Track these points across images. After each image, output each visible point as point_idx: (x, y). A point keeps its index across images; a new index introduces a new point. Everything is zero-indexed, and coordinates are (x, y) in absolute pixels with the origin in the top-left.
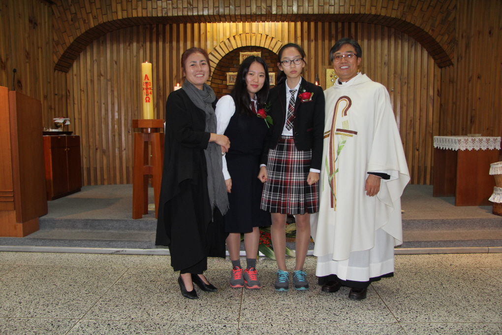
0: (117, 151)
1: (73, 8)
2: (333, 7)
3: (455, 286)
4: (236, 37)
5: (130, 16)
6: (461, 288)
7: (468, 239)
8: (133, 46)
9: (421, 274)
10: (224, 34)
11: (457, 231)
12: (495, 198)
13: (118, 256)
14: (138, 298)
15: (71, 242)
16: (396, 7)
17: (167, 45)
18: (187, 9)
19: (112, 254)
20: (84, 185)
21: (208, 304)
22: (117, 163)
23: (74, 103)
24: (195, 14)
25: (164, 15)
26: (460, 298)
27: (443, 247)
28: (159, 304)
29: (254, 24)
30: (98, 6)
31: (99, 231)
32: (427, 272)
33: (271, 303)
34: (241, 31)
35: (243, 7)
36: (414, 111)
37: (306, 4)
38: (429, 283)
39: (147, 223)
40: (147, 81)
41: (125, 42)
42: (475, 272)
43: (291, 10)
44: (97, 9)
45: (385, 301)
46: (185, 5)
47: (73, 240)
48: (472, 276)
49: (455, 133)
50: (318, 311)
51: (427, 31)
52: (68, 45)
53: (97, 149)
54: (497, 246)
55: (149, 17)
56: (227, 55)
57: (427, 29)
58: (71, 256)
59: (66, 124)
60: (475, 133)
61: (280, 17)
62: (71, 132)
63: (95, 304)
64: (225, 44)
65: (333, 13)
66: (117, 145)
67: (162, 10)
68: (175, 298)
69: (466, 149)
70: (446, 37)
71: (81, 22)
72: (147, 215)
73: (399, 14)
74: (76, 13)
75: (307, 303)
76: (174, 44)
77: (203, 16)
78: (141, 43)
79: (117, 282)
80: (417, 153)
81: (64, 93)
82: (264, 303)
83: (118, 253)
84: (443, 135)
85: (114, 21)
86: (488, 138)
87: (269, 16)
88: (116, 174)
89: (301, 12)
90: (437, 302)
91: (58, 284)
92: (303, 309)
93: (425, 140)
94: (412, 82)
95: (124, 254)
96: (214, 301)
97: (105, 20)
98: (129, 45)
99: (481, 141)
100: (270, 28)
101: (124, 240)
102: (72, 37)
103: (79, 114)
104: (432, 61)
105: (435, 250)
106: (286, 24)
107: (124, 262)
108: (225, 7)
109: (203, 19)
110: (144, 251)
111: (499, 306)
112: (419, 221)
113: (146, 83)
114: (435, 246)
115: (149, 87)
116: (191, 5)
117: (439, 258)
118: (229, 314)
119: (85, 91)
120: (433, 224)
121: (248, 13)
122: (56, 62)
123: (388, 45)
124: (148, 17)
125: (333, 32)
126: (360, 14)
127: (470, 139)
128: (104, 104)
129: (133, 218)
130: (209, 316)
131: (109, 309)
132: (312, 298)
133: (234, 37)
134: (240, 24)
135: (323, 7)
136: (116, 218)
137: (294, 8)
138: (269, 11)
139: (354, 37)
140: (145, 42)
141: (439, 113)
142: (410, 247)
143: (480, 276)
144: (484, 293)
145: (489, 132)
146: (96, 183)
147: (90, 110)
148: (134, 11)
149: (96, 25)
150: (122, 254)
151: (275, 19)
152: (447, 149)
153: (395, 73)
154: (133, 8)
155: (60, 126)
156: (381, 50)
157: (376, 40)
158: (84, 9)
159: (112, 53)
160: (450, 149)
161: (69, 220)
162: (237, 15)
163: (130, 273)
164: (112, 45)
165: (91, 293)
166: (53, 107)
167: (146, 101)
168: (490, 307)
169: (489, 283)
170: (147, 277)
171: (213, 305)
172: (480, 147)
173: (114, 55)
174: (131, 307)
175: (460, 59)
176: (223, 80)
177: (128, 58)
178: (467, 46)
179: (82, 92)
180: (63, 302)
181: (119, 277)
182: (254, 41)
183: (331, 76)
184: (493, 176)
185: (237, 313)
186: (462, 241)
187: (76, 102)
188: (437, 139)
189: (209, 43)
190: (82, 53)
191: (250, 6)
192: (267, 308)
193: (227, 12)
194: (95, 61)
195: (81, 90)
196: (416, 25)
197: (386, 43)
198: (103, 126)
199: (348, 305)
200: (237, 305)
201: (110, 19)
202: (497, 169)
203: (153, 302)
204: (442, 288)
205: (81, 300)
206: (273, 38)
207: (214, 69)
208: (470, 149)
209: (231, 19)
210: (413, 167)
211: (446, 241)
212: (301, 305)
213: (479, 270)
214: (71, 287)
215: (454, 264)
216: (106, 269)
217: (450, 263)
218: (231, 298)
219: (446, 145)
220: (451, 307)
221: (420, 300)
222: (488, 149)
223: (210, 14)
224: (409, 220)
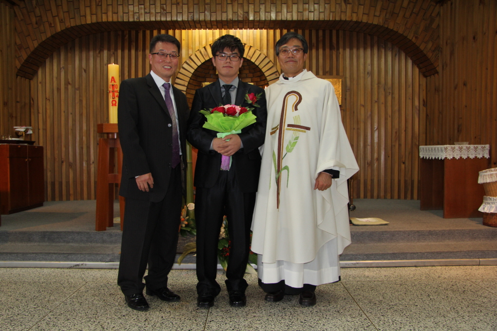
0: (85, 164)
1: (37, 11)
2: (313, 13)
3: (443, 297)
5: (100, 21)
6: (449, 300)
7: (457, 250)
8: (103, 53)
9: (406, 286)
10: (200, 43)
11: (445, 243)
12: (485, 208)
13: (77, 270)
14: (94, 312)
15: (24, 256)
16: (377, 14)
17: (140, 53)
18: (160, 14)
19: (70, 268)
20: (47, 200)
21: (171, 316)
22: (84, 178)
23: (38, 113)
24: (169, 19)
25: (135, 20)
26: (449, 309)
27: (431, 258)
28: (116, 317)
29: (231, 31)
30: (65, 9)
31: (57, 244)
32: (413, 284)
33: (240, 315)
35: (219, 13)
36: (400, 122)
37: (285, 10)
38: (415, 295)
39: (111, 235)
40: (113, 83)
41: (95, 49)
42: (465, 284)
43: (269, 17)
44: (64, 12)
45: (366, 312)
46: (158, 10)
47: (27, 253)
48: (462, 288)
50: (292, 323)
51: (411, 39)
52: (32, 49)
53: (62, 162)
54: (489, 258)
55: (119, 22)
56: (203, 64)
57: (410, 36)
58: (24, 271)
59: (28, 133)
60: (462, 141)
61: (258, 24)
62: (34, 142)
63: (43, 319)
64: (201, 52)
65: (312, 19)
66: (85, 158)
67: (134, 15)
69: (454, 158)
70: (430, 45)
71: (47, 25)
72: (112, 227)
73: (381, 20)
74: (41, 16)
75: (280, 315)
76: (147, 52)
77: (177, 21)
78: (112, 51)
79: (72, 296)
80: (403, 166)
81: (27, 101)
82: (233, 315)
83: (77, 267)
84: (430, 145)
85: (82, 25)
86: (476, 146)
87: (246, 23)
88: (83, 189)
89: (279, 18)
90: (423, 314)
91: (3, 299)
92: (275, 320)
93: (411, 152)
94: (396, 92)
95: (84, 268)
96: (178, 314)
97: (73, 24)
98: (100, 53)
99: (468, 148)
100: (248, 37)
101: (85, 252)
102: (36, 41)
103: (44, 125)
104: (417, 70)
105: (421, 262)
106: (264, 31)
107: (83, 275)
108: (199, 12)
109: (177, 25)
110: (105, 265)
112: (404, 232)
113: (113, 85)
114: (421, 258)
115: (115, 90)
116: (164, 10)
117: (427, 271)
118: (193, 327)
119: (51, 100)
120: (420, 235)
121: (224, 19)
122: (18, 67)
123: (371, 55)
124: (118, 22)
125: (314, 41)
126: (341, 21)
127: (457, 147)
128: (71, 114)
129: (96, 230)
130: (170, 329)
131: (59, 322)
132: (286, 309)
134: (217, 31)
135: (302, 13)
136: (78, 230)
137: (272, 15)
138: (246, 17)
139: (335, 46)
140: (116, 50)
141: (425, 124)
142: (395, 259)
143: (470, 288)
144: (475, 304)
145: (478, 140)
146: (61, 199)
147: (56, 120)
148: (103, 15)
149: (62, 29)
151: (252, 26)
152: (433, 158)
153: (379, 83)
154: (103, 12)
155: (22, 136)
156: (364, 60)
157: (358, 49)
158: (50, 11)
159: (81, 60)
160: (437, 158)
161: (25, 233)
162: (213, 21)
163: (88, 287)
164: (81, 52)
165: (41, 307)
166: (14, 115)
167: (113, 105)
168: (482, 318)
169: (480, 294)
170: (107, 290)
171: (176, 317)
172: (468, 155)
173: (83, 63)
174: (83, 321)
175: (444, 67)
177: (98, 66)
178: (452, 53)
179: (48, 101)
180: (5, 318)
181: (75, 291)
184: (483, 185)
185: (202, 326)
186: (451, 252)
187: (41, 111)
188: (423, 149)
189: (184, 52)
190: (49, 58)
191: (227, 12)
192: (235, 320)
193: (202, 18)
194: (62, 69)
195: (46, 98)
196: (399, 32)
197: (369, 51)
198: (70, 137)
199: (325, 316)
200: (203, 317)
201: (78, 23)
202: (486, 177)
203: (110, 315)
204: (429, 299)
205: (27, 314)
206: (251, 47)
207: (189, 79)
208: (457, 157)
209: (206, 25)
210: (399, 181)
211: (433, 253)
212: (273, 317)
213: (469, 282)
214: (17, 302)
215: (443, 276)
216: (62, 283)
217: (438, 275)
218: (197, 311)
219: (432, 154)
220: (438, 318)
221: (405, 312)
222: (476, 157)
223: (184, 19)
224: (394, 232)
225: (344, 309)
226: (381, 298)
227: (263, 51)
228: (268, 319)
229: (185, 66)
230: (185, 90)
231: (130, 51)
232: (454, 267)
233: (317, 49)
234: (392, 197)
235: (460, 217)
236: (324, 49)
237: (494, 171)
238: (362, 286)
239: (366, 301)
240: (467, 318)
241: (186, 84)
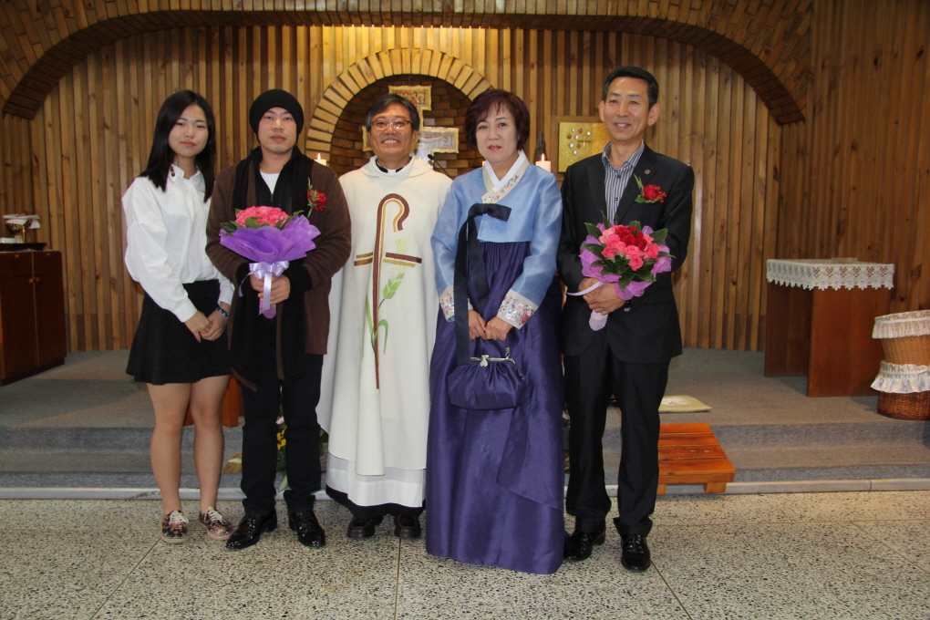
2: (574, 1)
3: (811, 561)
4: (383, 55)
5: (165, 8)
6: (822, 566)
7: (833, 465)
8: (171, 70)
9: (745, 537)
10: (358, 50)
11: (812, 448)
12: (883, 384)
13: (144, 503)
14: (188, 597)
15: (43, 475)
16: (697, 4)
17: (243, 69)
19: (131, 499)
20: (70, 352)
21: (330, 606)
23: (48, 184)
24: (300, 7)
25: (235, 8)
26: (821, 586)
27: (787, 479)
28: (229, 608)
29: (418, 31)
31: (103, 452)
32: (757, 533)
34: (391, 44)
36: (729, 208)
38: (761, 556)
41: (154, 60)
42: (846, 531)
43: (493, 6)
45: (678, 595)
47: (48, 473)
48: (842, 541)
49: (806, 254)
51: (756, 54)
52: (32, 62)
53: (97, 278)
54: (887, 478)
55: (204, 12)
56: (363, 91)
57: (757, 50)
58: (44, 506)
59: (32, 227)
60: (845, 255)
61: (469, 19)
62: (43, 245)
63: (95, 614)
64: (359, 68)
65: (574, 13)
68: (263, 594)
69: (830, 287)
70: (792, 67)
71: (60, 14)
73: (703, 19)
76: (257, 66)
77: (315, 12)
78: (188, 63)
79: (143, 562)
80: (733, 289)
81: (25, 162)
82: (443, 601)
83: (144, 497)
84: (785, 257)
85: (130, 16)
86: (870, 265)
87: (447, 17)
89: (512, 10)
90: (777, 596)
91: (16, 571)
92: (519, 613)
93: (748, 265)
94: (725, 151)
96: (341, 600)
97: (112, 14)
98: (164, 66)
99: (857, 271)
100: (450, 39)
102: (40, 45)
103: (59, 206)
104: (764, 111)
105: (770, 486)
106: (481, 31)
109: (314, 18)
111: (895, 602)
112: (739, 428)
114: (769, 479)
117: (779, 503)
119: (72, 158)
120: (766, 434)
121: (407, 8)
122: (6, 97)
123: (680, 79)
124: (201, 11)
125: (574, 50)
126: (627, 16)
127: (836, 267)
128: (112, 185)
132: (536, 589)
133: (377, 54)
134: (391, 30)
135: (555, 2)
137: (498, 2)
138: (449, 7)
139: (614, 61)
140: (196, 60)
141: (776, 213)
143: (856, 540)
144: (866, 575)
145: (873, 255)
146: (96, 346)
147: (82, 198)
149: (91, 23)
150: (153, 500)
151: (459, 23)
152: (793, 285)
153: (693, 133)
155: (19, 231)
156: (667, 87)
157: (656, 66)
159: (127, 80)
160: (799, 285)
161: (40, 431)
162: (385, 13)
164: (127, 64)
165: (88, 587)
166: (2, 192)
169: (873, 553)
172: (856, 282)
173: (132, 86)
175: (817, 111)
176: (354, 141)
178: (833, 86)
179: (65, 162)
180: (25, 613)
181: (146, 550)
182: (418, 64)
183: (569, 137)
184: (879, 341)
186: (823, 468)
187: (52, 180)
188: (774, 266)
189: (327, 66)
190: (65, 78)
192: (447, 613)
193: (364, 7)
194: (92, 98)
195: (62, 156)
196: (735, 40)
197: (676, 72)
198: (111, 230)
199: (606, 604)
200: (388, 607)
201: (123, 12)
202: (888, 327)
203: (218, 604)
204: (787, 565)
205: (65, 605)
206: (454, 59)
207: (337, 119)
208: (837, 287)
209: (371, 20)
210: (725, 316)
211: (791, 469)
212: (515, 605)
213: (854, 527)
214: (42, 576)
215: (807, 514)
216: (119, 532)
217: (799, 513)
218: (376, 593)
219: (791, 277)
220: (804, 605)
221: (745, 593)
222: (869, 287)
223: (329, 9)
224: (721, 427)
225: (638, 586)
226: (702, 564)
227: (477, 66)
228: (505, 610)
229: (330, 94)
230: (329, 140)
231: (222, 63)
232: (826, 494)
233: (580, 66)
234: (711, 346)
235: (837, 395)
236: (593, 66)
237: (903, 318)
238: (668, 535)
239: (676, 570)
240: (854, 605)
241: (332, 129)
